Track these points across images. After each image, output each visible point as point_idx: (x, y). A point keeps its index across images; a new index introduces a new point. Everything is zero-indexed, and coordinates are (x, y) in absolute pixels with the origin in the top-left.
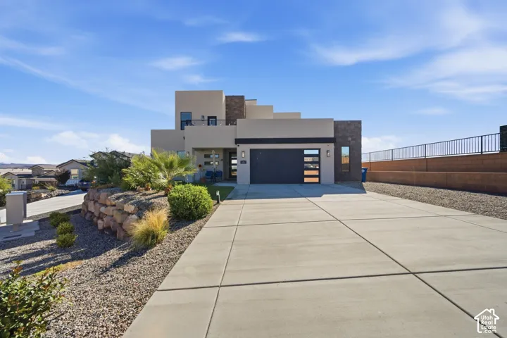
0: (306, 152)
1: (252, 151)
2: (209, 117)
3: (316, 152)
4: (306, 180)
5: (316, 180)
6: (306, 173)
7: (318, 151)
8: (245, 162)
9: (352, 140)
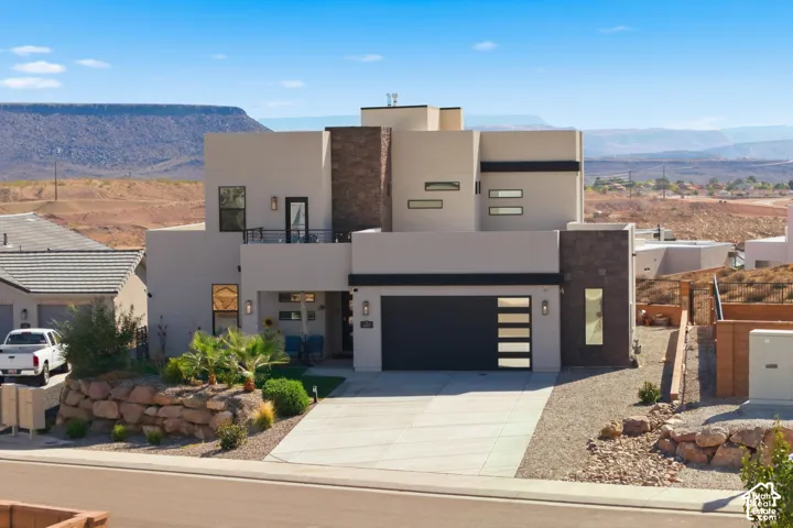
0: (503, 302)
1: (384, 299)
2: (289, 201)
3: (524, 302)
4: (503, 362)
5: (525, 363)
6: (503, 347)
7: (528, 299)
8: (370, 325)
9: (608, 273)
